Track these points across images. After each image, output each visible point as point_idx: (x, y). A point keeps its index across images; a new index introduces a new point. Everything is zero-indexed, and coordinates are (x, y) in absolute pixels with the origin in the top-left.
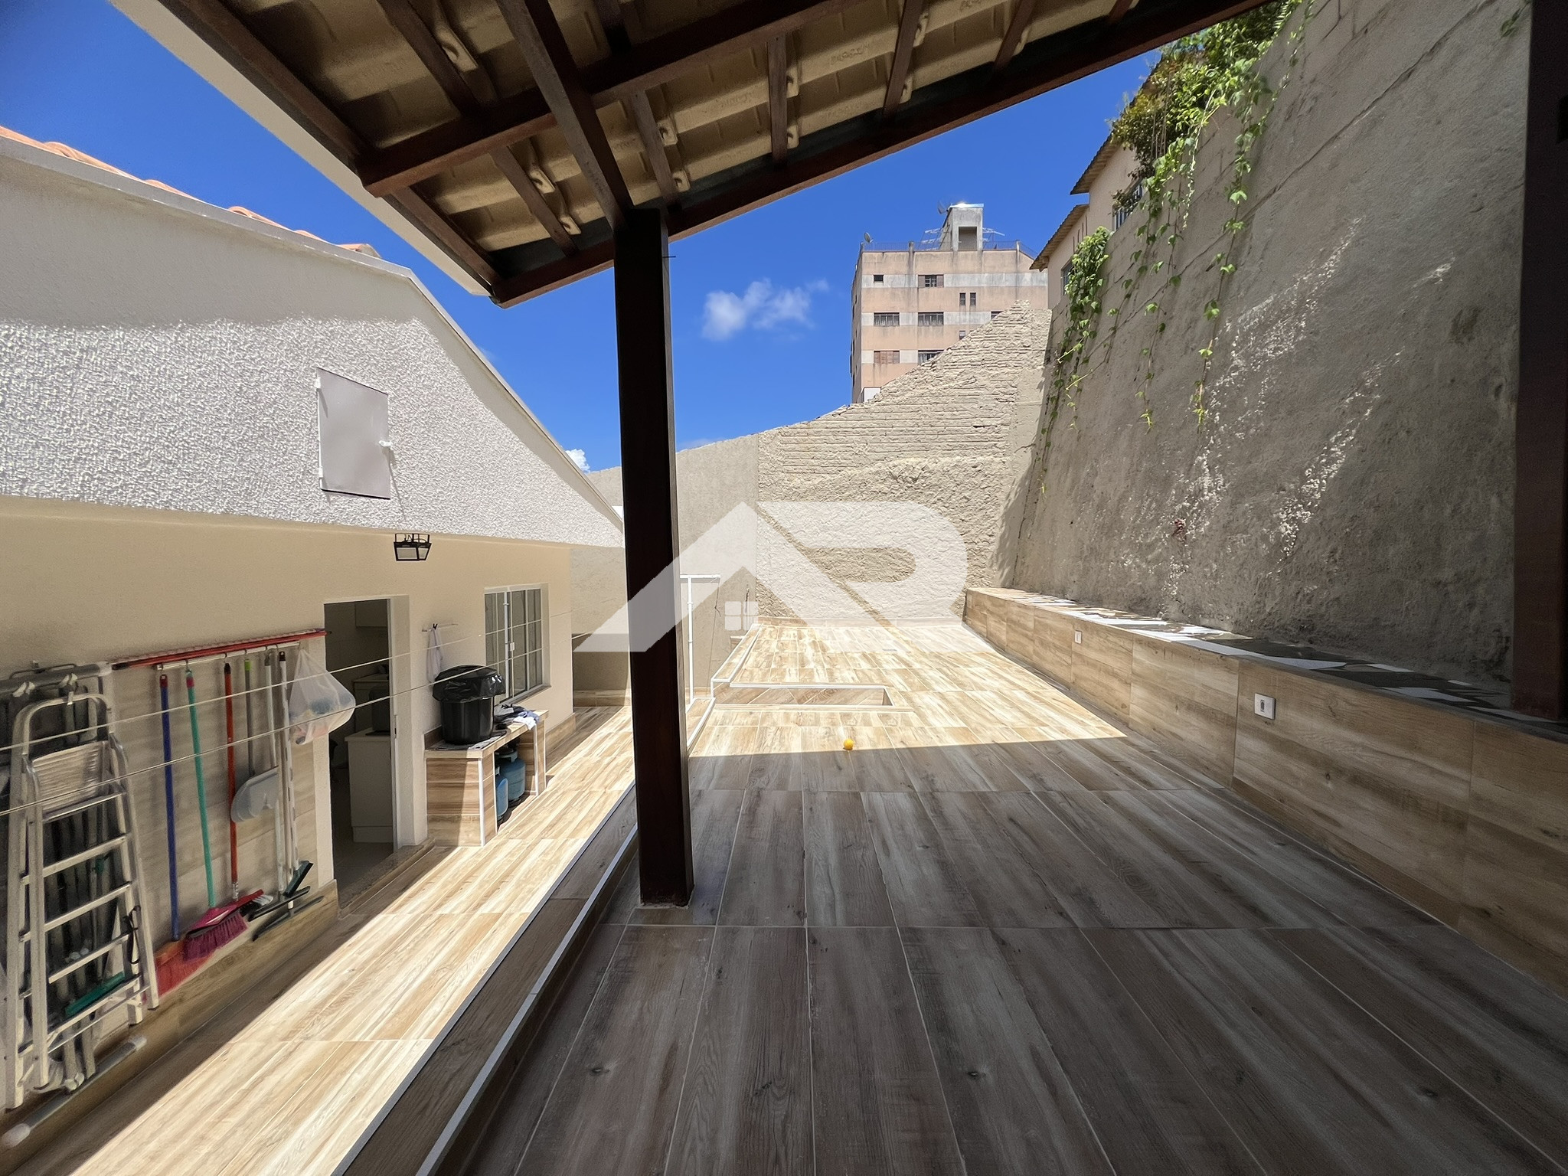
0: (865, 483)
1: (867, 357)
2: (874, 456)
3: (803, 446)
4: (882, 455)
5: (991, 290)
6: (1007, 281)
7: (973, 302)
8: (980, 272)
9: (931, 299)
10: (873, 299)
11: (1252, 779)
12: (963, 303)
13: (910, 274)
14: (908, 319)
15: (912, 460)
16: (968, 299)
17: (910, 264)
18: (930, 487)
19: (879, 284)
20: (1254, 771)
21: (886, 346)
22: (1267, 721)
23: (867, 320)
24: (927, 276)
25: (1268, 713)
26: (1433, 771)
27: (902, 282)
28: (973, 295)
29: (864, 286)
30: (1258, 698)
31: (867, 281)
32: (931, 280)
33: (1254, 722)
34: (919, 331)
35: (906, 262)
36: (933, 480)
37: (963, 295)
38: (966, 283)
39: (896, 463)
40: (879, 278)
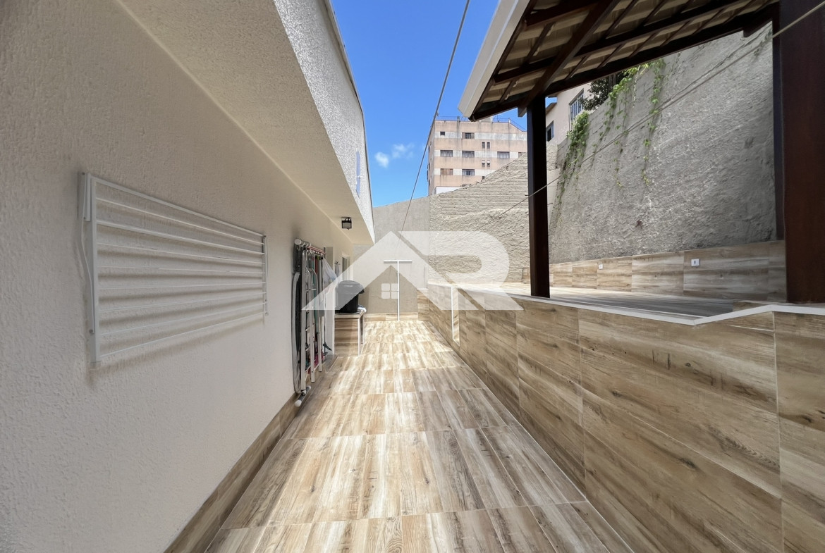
0: (478, 219)
1: (437, 172)
2: (481, 207)
3: (450, 202)
4: (485, 207)
5: (497, 142)
6: (505, 138)
7: (489, 147)
8: (492, 132)
9: (469, 145)
10: (440, 143)
11: (690, 288)
12: (484, 147)
13: (458, 132)
14: (457, 154)
15: (498, 210)
16: (486, 145)
17: (458, 127)
18: (506, 221)
19: (443, 136)
20: (692, 285)
21: (447, 166)
22: (697, 267)
23: (437, 153)
24: (466, 133)
25: (697, 264)
26: (757, 260)
27: (454, 135)
28: (488, 143)
29: (436, 137)
30: (693, 261)
31: (437, 134)
32: (468, 135)
33: (691, 269)
34: (463, 160)
35: (456, 126)
36: (508, 218)
37: (483, 143)
38: (485, 138)
39: (491, 210)
40: (443, 133)
